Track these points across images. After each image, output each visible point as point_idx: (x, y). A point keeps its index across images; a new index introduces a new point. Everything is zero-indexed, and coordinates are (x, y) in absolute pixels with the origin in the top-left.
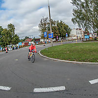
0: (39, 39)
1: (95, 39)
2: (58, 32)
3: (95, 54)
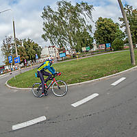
0: (3, 67)
1: (74, 56)
2: (25, 54)
3: (75, 73)
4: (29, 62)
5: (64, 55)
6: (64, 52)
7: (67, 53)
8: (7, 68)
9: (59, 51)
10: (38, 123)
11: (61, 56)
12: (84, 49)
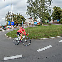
1: (41, 24)
2: (17, 21)
4: (19, 25)
5: (36, 23)
6: (37, 22)
7: (38, 22)
8: (7, 27)
9: (34, 21)
10: (17, 58)
11: (35, 23)
12: (46, 21)
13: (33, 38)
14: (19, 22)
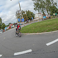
1: (50, 18)
2: (27, 17)
4: (29, 21)
5: (45, 17)
7: (47, 16)
9: (43, 15)
10: (27, 53)
12: (54, 14)
13: (43, 32)
14: (29, 18)
